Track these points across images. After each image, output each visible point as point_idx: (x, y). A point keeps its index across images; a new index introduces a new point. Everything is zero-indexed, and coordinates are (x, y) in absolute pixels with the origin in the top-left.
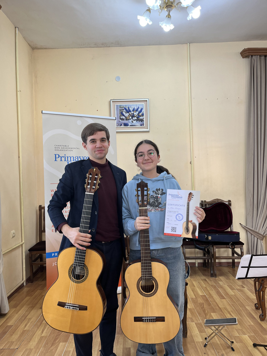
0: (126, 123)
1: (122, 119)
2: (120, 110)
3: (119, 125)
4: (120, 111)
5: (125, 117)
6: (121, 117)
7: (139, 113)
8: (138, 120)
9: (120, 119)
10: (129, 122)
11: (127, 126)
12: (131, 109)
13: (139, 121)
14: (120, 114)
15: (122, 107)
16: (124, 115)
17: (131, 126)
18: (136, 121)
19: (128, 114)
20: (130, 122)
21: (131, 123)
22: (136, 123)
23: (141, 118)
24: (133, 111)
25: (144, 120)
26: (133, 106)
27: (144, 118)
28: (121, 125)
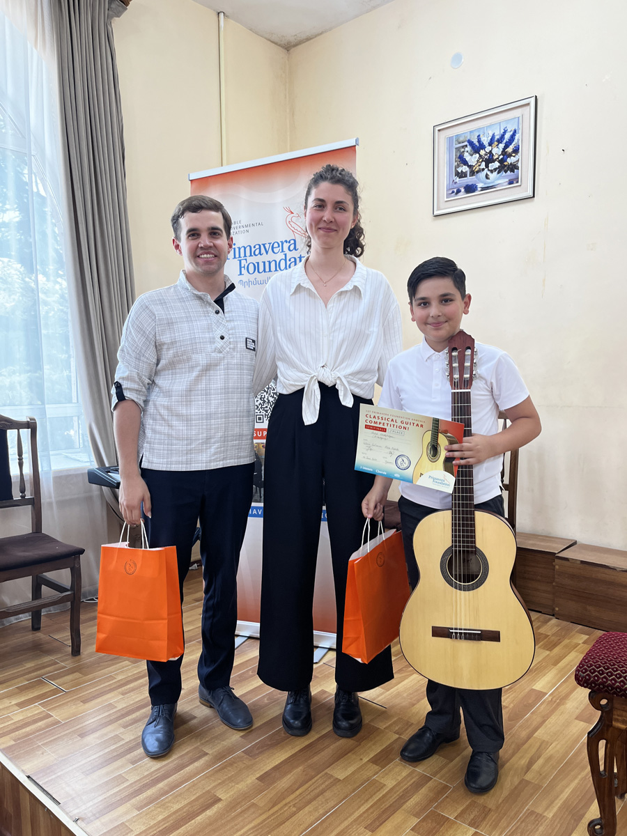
0: (470, 184)
1: (461, 175)
2: (456, 148)
3: (453, 192)
4: (456, 153)
5: (470, 167)
6: (459, 170)
7: (507, 146)
8: (502, 168)
11: (474, 191)
12: (485, 141)
13: (506, 172)
16: (465, 163)
17: (483, 189)
19: (478, 155)
20: (480, 180)
21: (482, 182)
22: (498, 179)
23: (510, 160)
24: (490, 144)
25: (519, 165)
26: (488, 130)
27: (518, 161)
28: (459, 191)
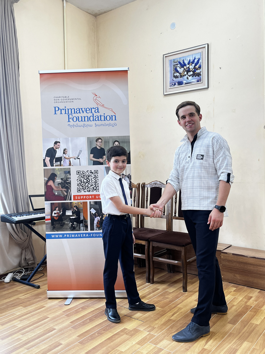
0: (180, 81)
2: (174, 65)
4: (173, 67)
5: (180, 73)
7: (196, 65)
9: (174, 76)
10: (184, 79)
11: (182, 85)
13: (196, 76)
14: (173, 71)
15: (176, 61)
17: (186, 83)
18: (192, 77)
21: (185, 81)
22: (192, 79)
23: (198, 71)
27: (201, 72)
28: (175, 84)
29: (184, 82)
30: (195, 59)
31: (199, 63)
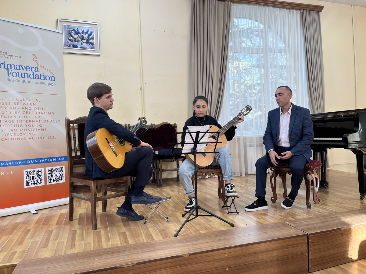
0: (75, 44)
1: (71, 40)
2: (68, 30)
3: (67, 46)
4: (68, 32)
5: (74, 38)
7: (89, 36)
8: (88, 42)
9: (69, 39)
11: (77, 48)
12: (81, 31)
13: (89, 44)
14: (68, 35)
15: (70, 27)
16: (72, 37)
17: (80, 48)
18: (86, 44)
19: (77, 35)
20: (79, 44)
22: (86, 46)
23: (91, 41)
24: (83, 33)
25: (95, 43)
26: (82, 28)
27: (94, 42)
28: (70, 46)
29: (79, 46)
30: (88, 31)
31: (92, 35)
